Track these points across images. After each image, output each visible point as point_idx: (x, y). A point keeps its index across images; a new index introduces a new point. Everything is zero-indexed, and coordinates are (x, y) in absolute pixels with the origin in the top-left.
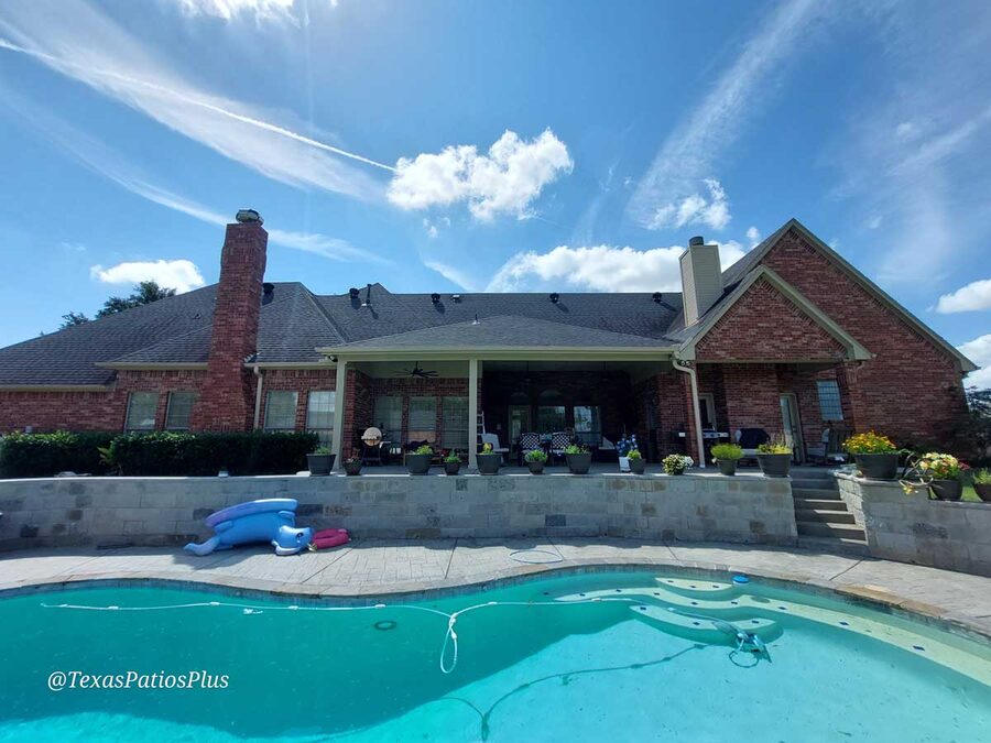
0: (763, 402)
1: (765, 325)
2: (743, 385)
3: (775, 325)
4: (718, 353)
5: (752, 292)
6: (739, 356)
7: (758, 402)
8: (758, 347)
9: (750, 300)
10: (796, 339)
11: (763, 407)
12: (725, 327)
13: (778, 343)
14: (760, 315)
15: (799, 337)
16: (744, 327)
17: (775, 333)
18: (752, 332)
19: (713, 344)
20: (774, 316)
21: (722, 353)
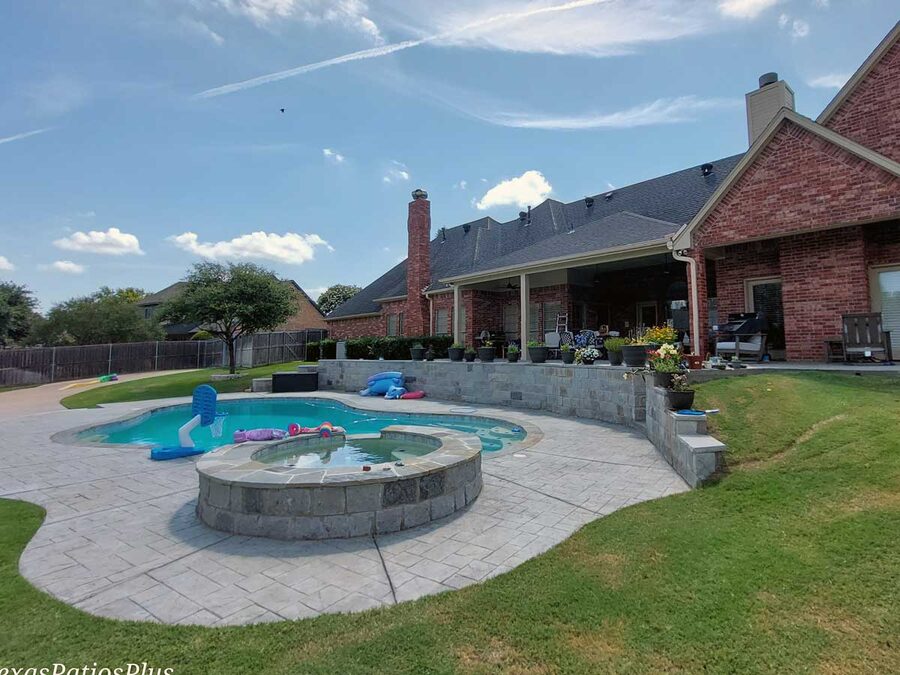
0: (835, 281)
1: (791, 186)
2: (807, 261)
3: (805, 182)
4: (725, 233)
5: (776, 147)
6: (752, 232)
7: (828, 281)
8: (779, 217)
9: (773, 158)
10: (835, 196)
11: (834, 288)
12: (735, 201)
13: (805, 206)
14: (785, 174)
15: (842, 192)
16: (761, 195)
17: (804, 194)
18: (771, 199)
19: (720, 224)
20: (805, 170)
21: (730, 234)
